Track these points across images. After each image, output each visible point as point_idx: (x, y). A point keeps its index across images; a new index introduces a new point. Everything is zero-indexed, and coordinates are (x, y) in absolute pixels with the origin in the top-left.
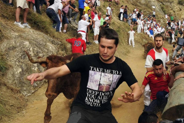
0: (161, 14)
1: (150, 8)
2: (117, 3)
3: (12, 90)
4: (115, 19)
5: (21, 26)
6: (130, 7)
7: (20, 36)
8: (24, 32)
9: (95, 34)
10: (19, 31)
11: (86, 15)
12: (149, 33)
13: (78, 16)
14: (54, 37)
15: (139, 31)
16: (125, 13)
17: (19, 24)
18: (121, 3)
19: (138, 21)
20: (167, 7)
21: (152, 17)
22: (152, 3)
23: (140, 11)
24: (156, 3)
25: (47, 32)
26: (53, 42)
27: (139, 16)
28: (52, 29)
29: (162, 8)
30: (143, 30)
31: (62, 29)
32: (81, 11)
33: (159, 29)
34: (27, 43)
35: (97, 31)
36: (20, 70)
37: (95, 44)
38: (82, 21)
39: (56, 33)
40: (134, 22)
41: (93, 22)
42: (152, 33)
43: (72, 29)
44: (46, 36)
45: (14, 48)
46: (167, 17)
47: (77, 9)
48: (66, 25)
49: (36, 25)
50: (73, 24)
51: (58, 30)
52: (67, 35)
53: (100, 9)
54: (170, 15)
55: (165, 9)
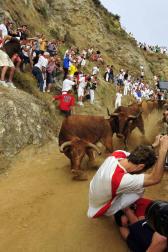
0: (149, 75)
1: (138, 68)
2: (103, 63)
5: (5, 84)
6: (117, 67)
7: (4, 95)
8: (8, 91)
10: (4, 89)
12: (136, 95)
13: (63, 75)
14: (37, 97)
15: (125, 93)
16: (111, 73)
17: (4, 82)
18: (107, 63)
19: (125, 82)
20: (157, 67)
21: (140, 78)
22: (141, 63)
23: (127, 71)
24: (145, 63)
25: (31, 92)
26: (36, 103)
27: (126, 77)
28: (37, 89)
29: (151, 69)
30: (129, 92)
31: (46, 89)
32: (66, 71)
33: (148, 91)
34: (11, 103)
36: (4, 130)
37: (79, 106)
38: (66, 80)
40: (121, 83)
41: (78, 83)
42: (139, 95)
43: (56, 89)
44: (30, 96)
46: (156, 78)
47: (61, 69)
48: (50, 85)
49: (20, 84)
50: (57, 84)
51: (41, 90)
52: (50, 96)
53: (85, 69)
54: (159, 77)
55: (154, 69)
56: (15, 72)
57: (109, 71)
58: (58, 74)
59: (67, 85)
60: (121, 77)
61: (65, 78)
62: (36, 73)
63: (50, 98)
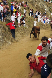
0: (49, 13)
1: (44, 10)
2: (28, 8)
4: (28, 15)
6: (35, 9)
9: (19, 23)
11: (14, 14)
12: (43, 22)
16: (32, 12)
18: (30, 8)
19: (39, 16)
22: (45, 8)
23: (39, 12)
24: (47, 8)
27: (39, 14)
29: (50, 10)
30: (40, 21)
32: (12, 12)
33: (48, 20)
35: (19, 21)
37: (18, 27)
38: (12, 16)
39: (1, 22)
40: (37, 17)
41: (18, 17)
42: (45, 22)
43: (8, 20)
48: (5, 18)
50: (8, 18)
51: (1, 21)
52: (5, 23)
53: (21, 10)
55: (51, 10)
58: (8, 13)
59: (13, 18)
61: (12, 15)
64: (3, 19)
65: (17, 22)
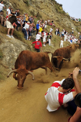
0: (76, 32)
1: (71, 29)
3: (5, 67)
5: (9, 37)
6: (61, 28)
7: (9, 41)
8: (11, 40)
12: (70, 41)
13: (36, 32)
14: (24, 42)
15: (65, 40)
16: (59, 31)
18: (57, 27)
19: (65, 35)
20: (79, 28)
21: (72, 33)
22: (72, 26)
23: (66, 30)
24: (74, 27)
25: (21, 40)
26: (24, 45)
27: (65, 33)
28: (24, 39)
29: (77, 29)
30: (67, 40)
31: (28, 39)
32: (38, 30)
33: (75, 39)
34: (12, 45)
36: (9, 58)
37: (43, 46)
38: (38, 35)
39: (26, 41)
40: (63, 36)
41: (43, 36)
43: (33, 39)
44: (21, 42)
45: (6, 47)
46: (79, 33)
47: (35, 29)
48: (30, 37)
49: (16, 36)
50: (34, 36)
51: (26, 39)
52: (30, 42)
53: (46, 29)
55: (78, 29)
56: (14, 31)
57: (57, 30)
58: (34, 32)
59: (38, 37)
60: (63, 33)
61: (37, 33)
62: (24, 31)
63: (30, 43)
64: (28, 37)
65: (42, 40)
